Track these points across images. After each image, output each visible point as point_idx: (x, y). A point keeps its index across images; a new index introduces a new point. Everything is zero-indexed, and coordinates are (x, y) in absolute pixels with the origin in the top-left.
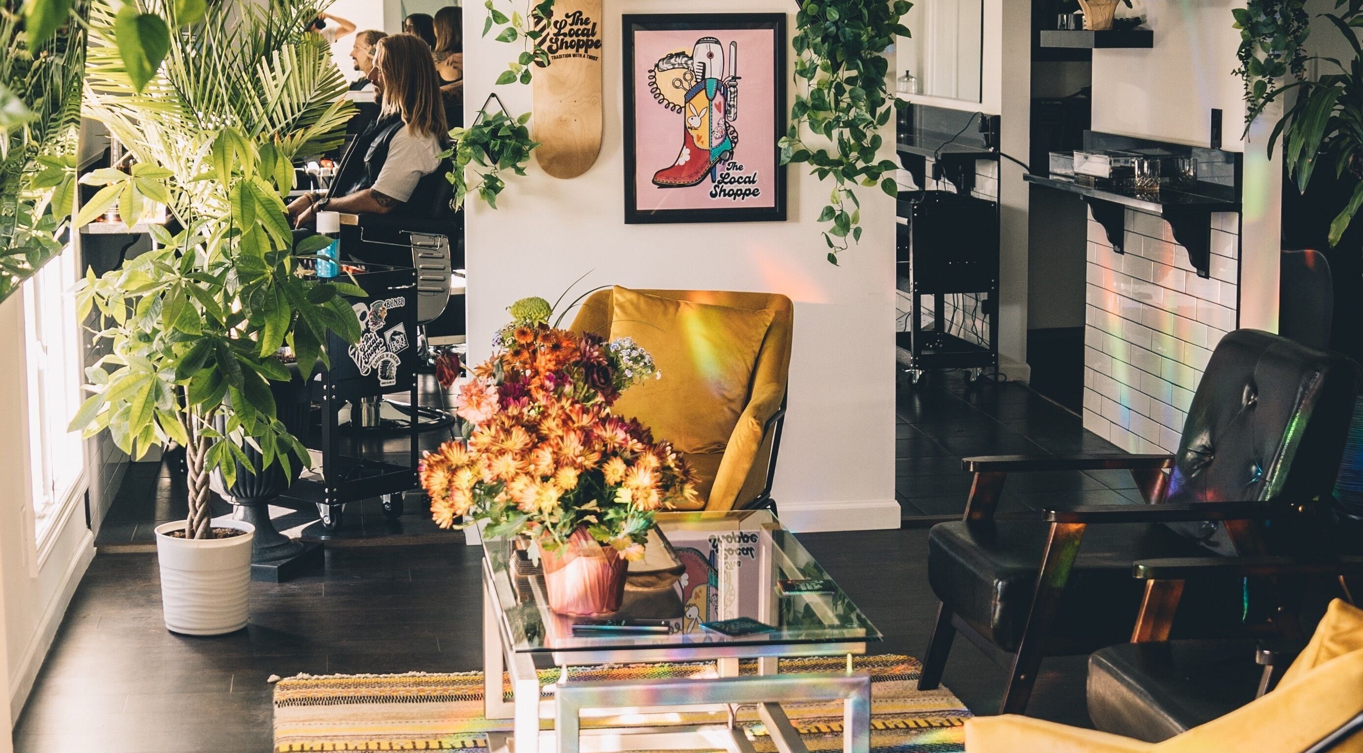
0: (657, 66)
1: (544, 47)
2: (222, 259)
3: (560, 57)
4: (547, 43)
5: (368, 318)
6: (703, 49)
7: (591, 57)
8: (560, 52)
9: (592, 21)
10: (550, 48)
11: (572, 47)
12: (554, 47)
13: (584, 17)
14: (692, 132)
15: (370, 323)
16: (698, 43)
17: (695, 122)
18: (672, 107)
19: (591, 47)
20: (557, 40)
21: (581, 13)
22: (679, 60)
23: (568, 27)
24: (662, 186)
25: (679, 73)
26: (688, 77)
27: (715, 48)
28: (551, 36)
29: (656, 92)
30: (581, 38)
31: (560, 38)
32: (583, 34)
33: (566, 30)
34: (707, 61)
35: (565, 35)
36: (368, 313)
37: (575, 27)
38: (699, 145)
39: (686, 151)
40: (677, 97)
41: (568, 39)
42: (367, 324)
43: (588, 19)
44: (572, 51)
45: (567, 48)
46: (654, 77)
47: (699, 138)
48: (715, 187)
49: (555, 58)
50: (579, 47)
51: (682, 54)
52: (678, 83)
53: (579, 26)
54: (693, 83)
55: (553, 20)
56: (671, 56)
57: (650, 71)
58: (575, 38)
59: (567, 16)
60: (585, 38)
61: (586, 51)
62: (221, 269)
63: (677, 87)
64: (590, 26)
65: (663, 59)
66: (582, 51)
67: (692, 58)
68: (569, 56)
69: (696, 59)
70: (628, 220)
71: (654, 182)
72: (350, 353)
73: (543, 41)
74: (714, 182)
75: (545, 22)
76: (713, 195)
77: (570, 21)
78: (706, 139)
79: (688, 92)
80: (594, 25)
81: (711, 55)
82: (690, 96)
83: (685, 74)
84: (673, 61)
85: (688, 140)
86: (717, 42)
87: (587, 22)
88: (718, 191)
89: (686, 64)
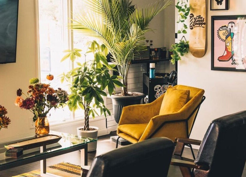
0: (219, 29)
1: (192, 24)
2: (92, 69)
3: (195, 27)
4: (193, 23)
5: (161, 89)
6: (230, 25)
7: (203, 27)
8: (196, 26)
9: (203, 18)
10: (193, 25)
11: (198, 24)
12: (194, 24)
13: (201, 17)
14: (227, 47)
15: (162, 90)
16: (229, 23)
17: (228, 44)
18: (223, 40)
19: (203, 24)
20: (195, 23)
21: (200, 16)
22: (224, 28)
23: (197, 19)
24: (220, 61)
25: (224, 31)
26: (226, 32)
27: (233, 25)
28: (193, 22)
29: (219, 36)
30: (200, 22)
31: (195, 22)
32: (201, 21)
33: (197, 20)
34: (231, 28)
35: (196, 21)
36: (161, 87)
37: (199, 19)
38: (229, 50)
39: (226, 52)
40: (224, 37)
41: (197, 22)
42: (161, 90)
43: (202, 17)
44: (198, 25)
45: (197, 25)
46: (218, 32)
47: (229, 49)
48: (233, 62)
49: (194, 27)
50: (200, 24)
51: (225, 26)
52: (224, 34)
53: (200, 19)
54: (228, 34)
55: (194, 17)
56: (223, 27)
57: (218, 31)
58: (199, 22)
59: (197, 16)
60: (201, 22)
61: (202, 25)
62: (92, 72)
63: (224, 35)
64: (203, 19)
65: (221, 28)
66: (200, 25)
67: (227, 27)
68: (197, 27)
69: (228, 28)
70: (212, 69)
71: (218, 60)
72: (155, 96)
73: (192, 23)
74: (232, 60)
75: (192, 18)
76: (232, 64)
77: (198, 18)
78: (230, 49)
79: (226, 36)
80: (204, 19)
81: (232, 27)
82: (227, 37)
83: (226, 31)
84: (223, 28)
85: (226, 49)
86: (234, 23)
87: (202, 18)
88: (233, 63)
89: (226, 29)
